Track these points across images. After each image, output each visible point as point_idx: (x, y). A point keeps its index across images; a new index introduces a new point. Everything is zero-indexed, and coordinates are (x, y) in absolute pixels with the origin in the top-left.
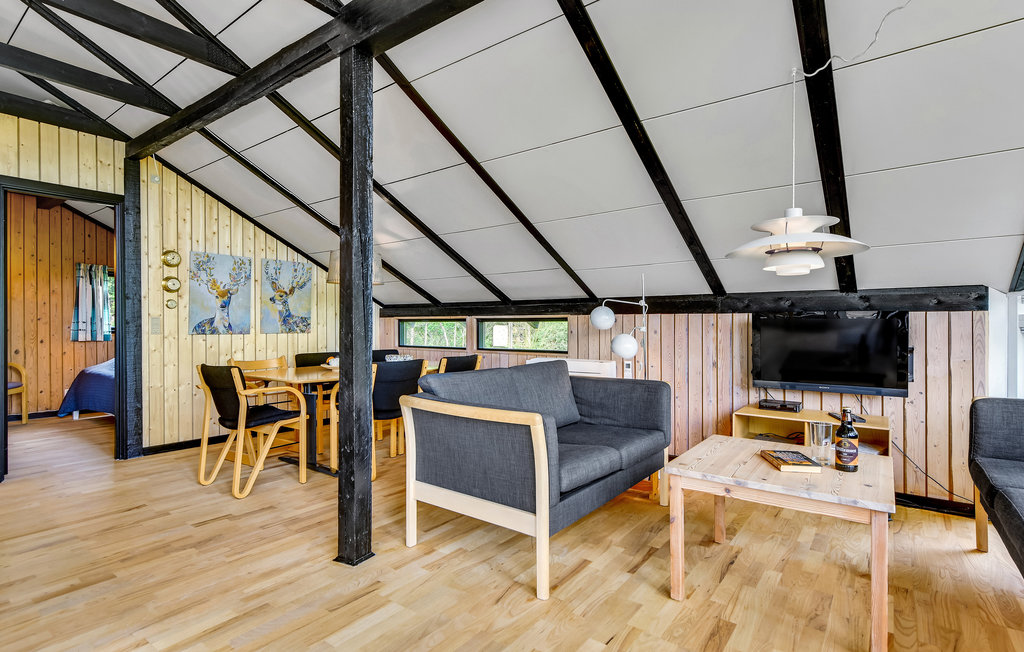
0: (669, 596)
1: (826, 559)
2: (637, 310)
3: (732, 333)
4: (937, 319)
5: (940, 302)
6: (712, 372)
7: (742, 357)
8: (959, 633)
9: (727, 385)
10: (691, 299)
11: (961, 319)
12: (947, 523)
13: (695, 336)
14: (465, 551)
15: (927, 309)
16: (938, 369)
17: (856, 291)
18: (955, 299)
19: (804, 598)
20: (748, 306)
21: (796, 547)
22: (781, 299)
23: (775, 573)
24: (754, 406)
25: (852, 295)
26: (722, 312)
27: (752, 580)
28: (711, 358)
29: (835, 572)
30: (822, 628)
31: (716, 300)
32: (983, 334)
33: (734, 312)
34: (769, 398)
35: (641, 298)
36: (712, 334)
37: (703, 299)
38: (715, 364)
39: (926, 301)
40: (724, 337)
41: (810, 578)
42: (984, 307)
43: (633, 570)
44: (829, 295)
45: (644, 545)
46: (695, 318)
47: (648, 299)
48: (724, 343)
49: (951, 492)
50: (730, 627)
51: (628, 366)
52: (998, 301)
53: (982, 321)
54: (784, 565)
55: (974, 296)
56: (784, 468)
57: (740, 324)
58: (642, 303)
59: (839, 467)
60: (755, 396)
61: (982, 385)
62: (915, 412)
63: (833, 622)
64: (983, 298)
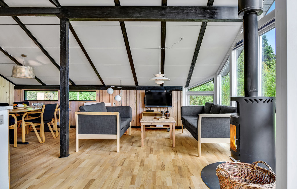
0: (141, 147)
1: (162, 138)
2: (120, 89)
3: (140, 95)
4: (176, 92)
5: (176, 89)
6: (135, 105)
7: (142, 101)
8: (182, 142)
9: (139, 107)
10: (130, 87)
11: (179, 92)
12: (177, 130)
13: (131, 96)
14: (93, 150)
15: (174, 90)
16: (176, 102)
17: (163, 86)
18: (178, 88)
19: (161, 143)
20: (143, 89)
21: (157, 137)
22: (150, 87)
23: (155, 141)
24: (145, 111)
25: (163, 87)
26: (138, 90)
27: (153, 142)
28: (135, 101)
29: (164, 139)
30: (165, 145)
31: (136, 87)
32: (182, 95)
33: (140, 90)
34: (148, 109)
35: (120, 86)
36: (135, 95)
37: (133, 87)
38: (136, 102)
39: (174, 89)
40: (138, 96)
41: (161, 140)
42: (182, 90)
43: (132, 145)
44: (158, 87)
45: (131, 141)
46: (131, 91)
47: (122, 86)
48: (138, 97)
49: (178, 125)
50: (153, 148)
51: (114, 104)
52: (184, 89)
53: (182, 92)
54: (157, 140)
55: (181, 88)
56: (159, 119)
57: (141, 93)
58: (121, 87)
59: (167, 118)
60: (145, 110)
61: (182, 104)
62: (172, 110)
63: (166, 144)
64: (182, 88)
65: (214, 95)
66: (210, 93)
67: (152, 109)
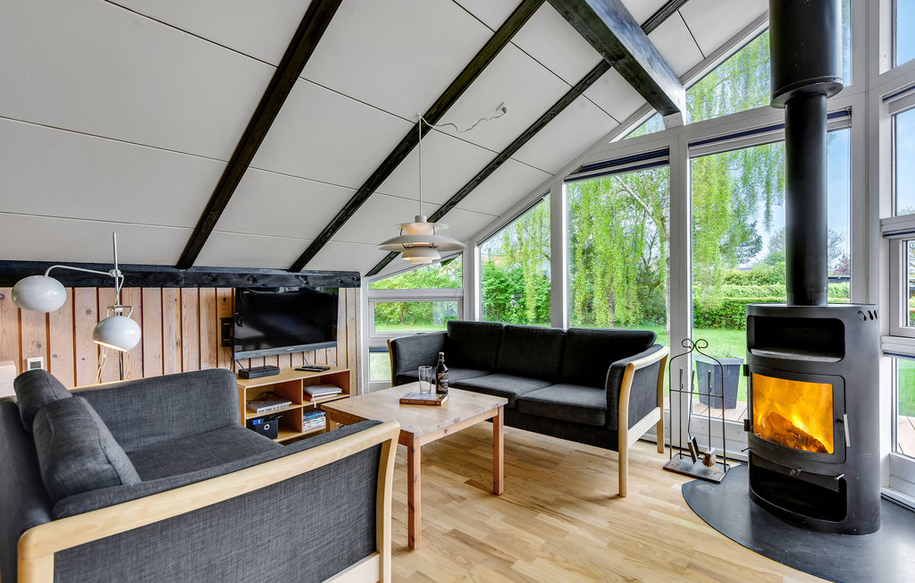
2: (109, 282)
3: (199, 309)
5: (342, 282)
6: (176, 354)
11: (350, 290)
13: (152, 314)
16: (342, 326)
17: (299, 271)
18: (348, 280)
20: (215, 279)
22: (245, 275)
25: (296, 274)
26: (187, 285)
31: (178, 273)
32: (359, 302)
33: (199, 286)
35: (111, 267)
36: (175, 310)
37: (161, 270)
38: (179, 344)
39: (335, 281)
40: (190, 312)
42: (359, 286)
44: (279, 274)
46: (151, 293)
47: (122, 267)
48: (190, 320)
52: (364, 281)
53: (359, 294)
55: (356, 279)
57: (207, 300)
58: (116, 274)
64: (359, 279)
65: (464, 300)
66: (453, 294)
67: (271, 362)
